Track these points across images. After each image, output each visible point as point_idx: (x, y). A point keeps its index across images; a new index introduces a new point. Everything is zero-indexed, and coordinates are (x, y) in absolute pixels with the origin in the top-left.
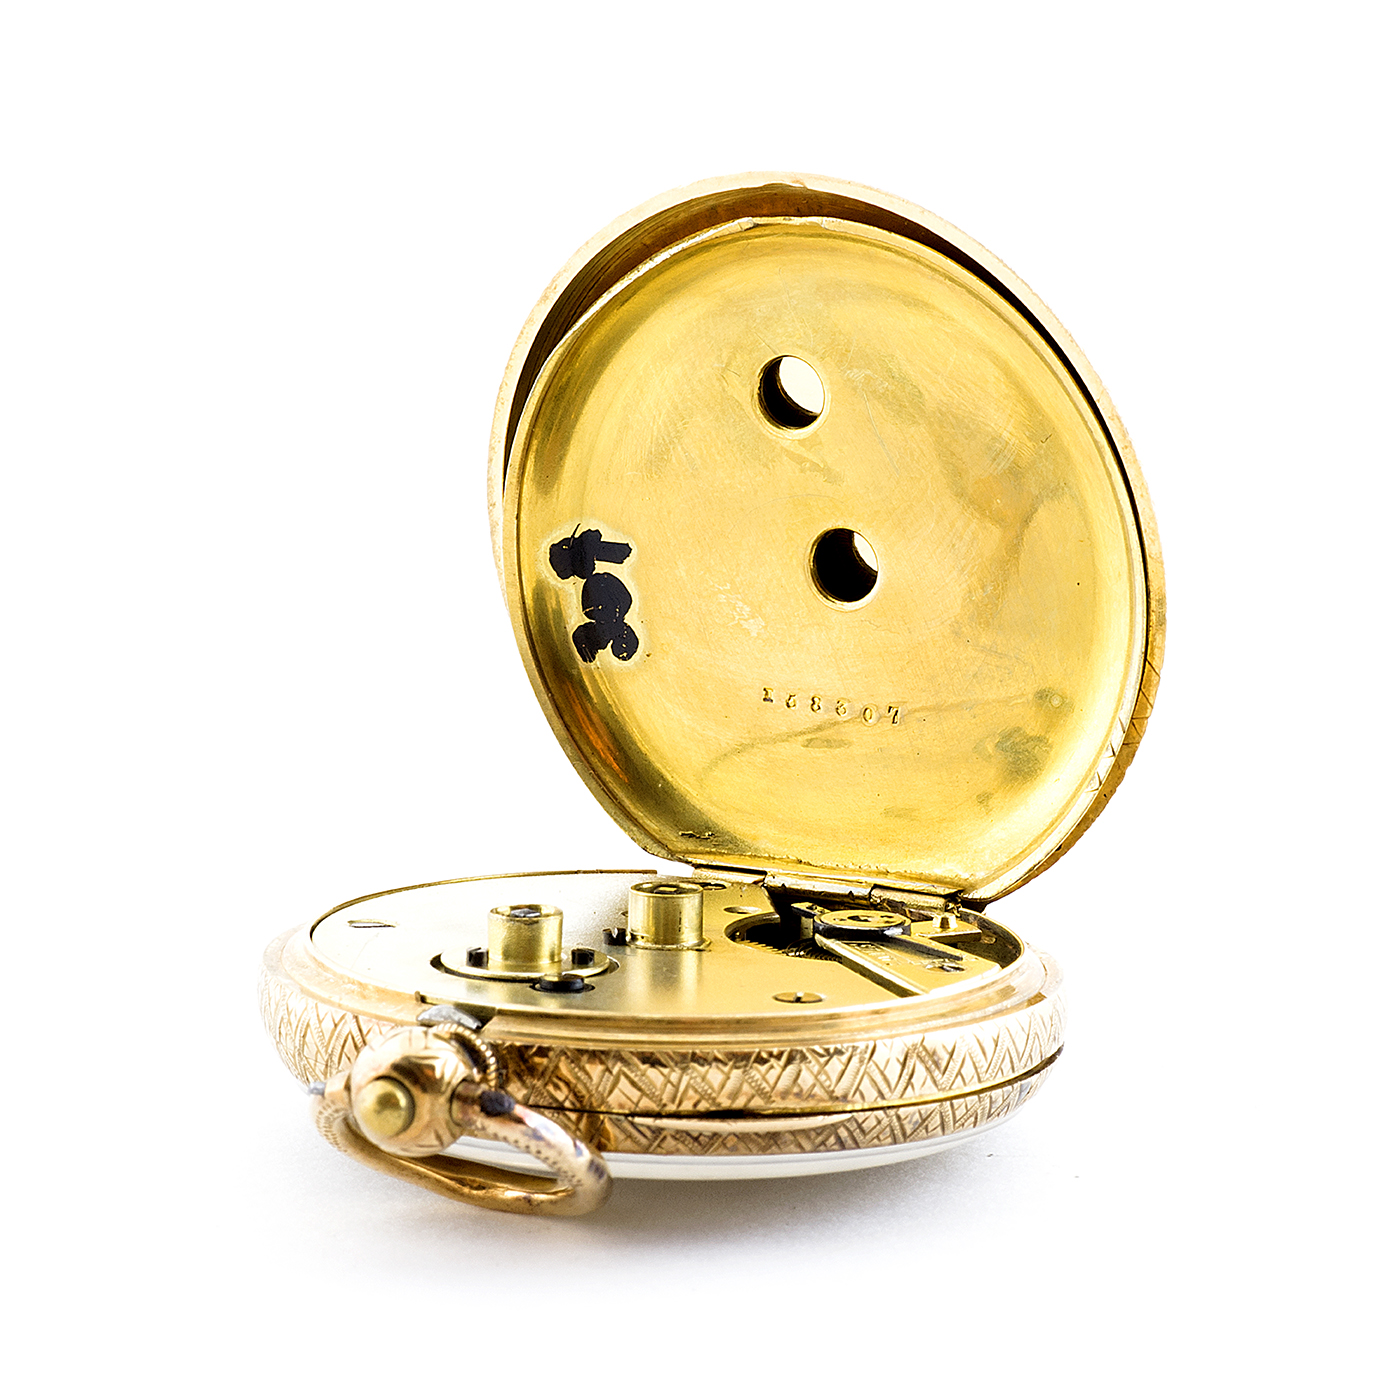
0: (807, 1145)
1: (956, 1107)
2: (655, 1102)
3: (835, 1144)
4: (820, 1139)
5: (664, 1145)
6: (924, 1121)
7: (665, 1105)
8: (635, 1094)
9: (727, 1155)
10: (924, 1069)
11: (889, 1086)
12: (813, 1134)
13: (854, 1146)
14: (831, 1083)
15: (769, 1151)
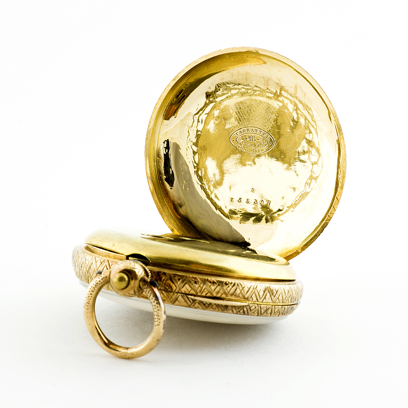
0: (235, 312)
1: (276, 308)
2: (195, 292)
3: (242, 312)
4: (239, 310)
5: (195, 305)
6: (267, 310)
7: (198, 293)
8: (189, 289)
9: (212, 311)
10: (269, 295)
11: (260, 297)
12: (237, 308)
13: (247, 314)
14: (244, 293)
15: (224, 311)
